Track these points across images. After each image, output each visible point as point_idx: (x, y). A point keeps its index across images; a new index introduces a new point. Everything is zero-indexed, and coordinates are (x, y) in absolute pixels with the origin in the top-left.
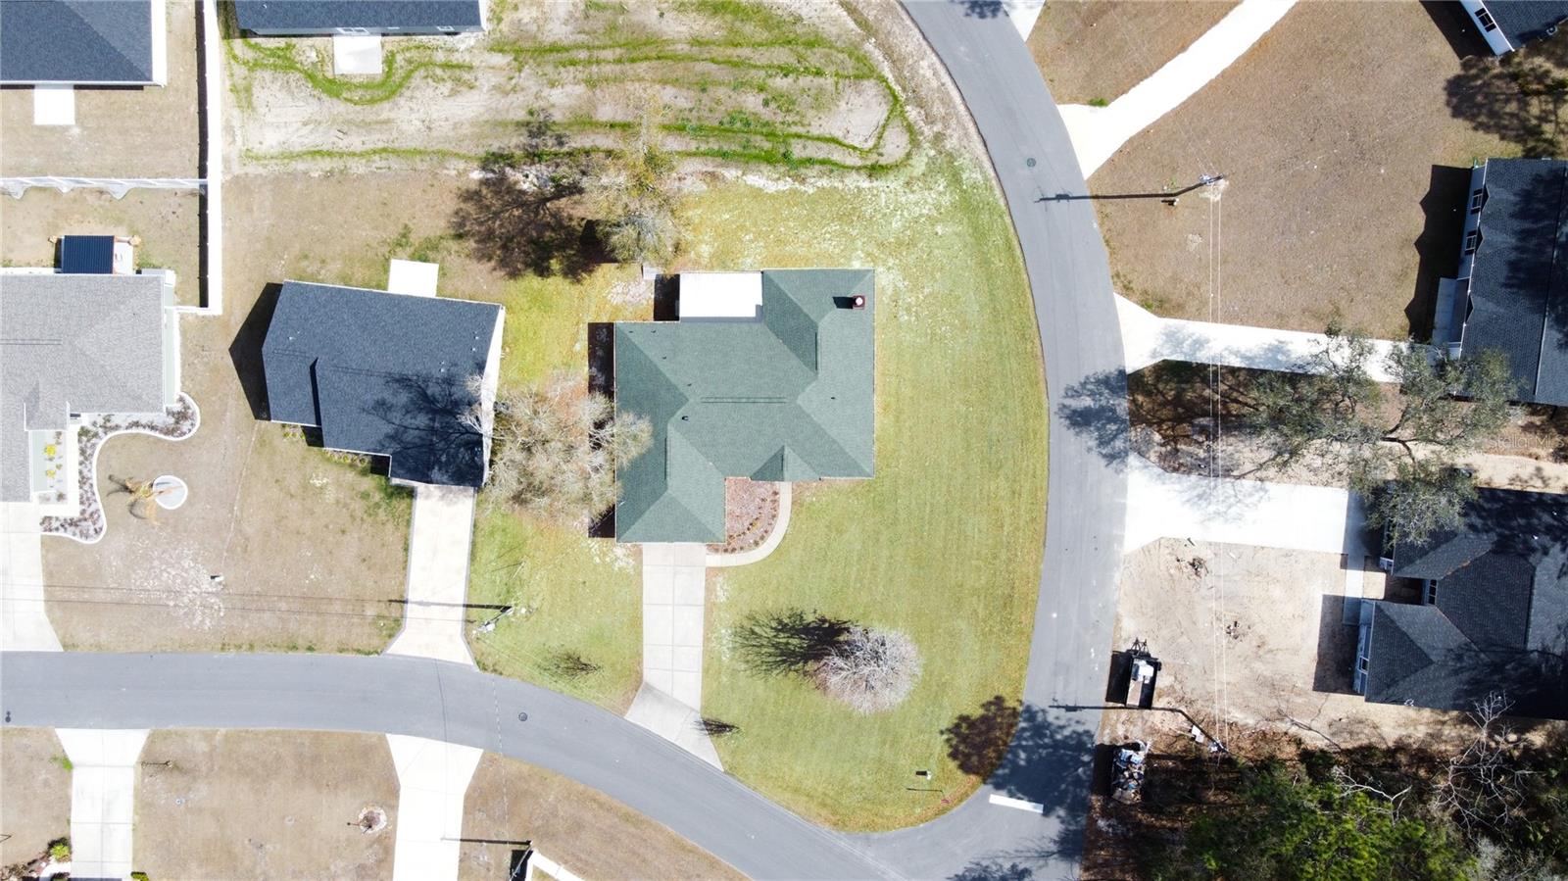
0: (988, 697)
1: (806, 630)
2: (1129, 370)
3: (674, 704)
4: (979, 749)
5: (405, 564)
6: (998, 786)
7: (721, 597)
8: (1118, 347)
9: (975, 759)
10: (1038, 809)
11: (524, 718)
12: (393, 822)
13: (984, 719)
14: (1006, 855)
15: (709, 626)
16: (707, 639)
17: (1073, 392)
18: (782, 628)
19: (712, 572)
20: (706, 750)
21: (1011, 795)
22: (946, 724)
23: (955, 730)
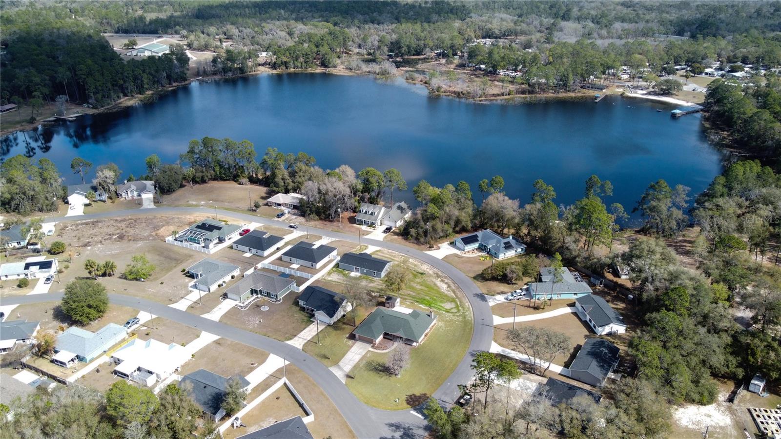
0: (423, 393)
1: (384, 367)
2: (490, 352)
3: (341, 369)
4: (414, 401)
5: (302, 331)
6: (414, 410)
7: (368, 355)
8: (489, 348)
9: (412, 403)
10: (423, 418)
11: (305, 360)
12: (257, 366)
13: (419, 396)
14: (408, 424)
15: (361, 359)
16: (359, 361)
17: (473, 351)
18: (379, 365)
19: (369, 351)
20: (343, 380)
21: (417, 412)
22: (408, 394)
23: (410, 396)
